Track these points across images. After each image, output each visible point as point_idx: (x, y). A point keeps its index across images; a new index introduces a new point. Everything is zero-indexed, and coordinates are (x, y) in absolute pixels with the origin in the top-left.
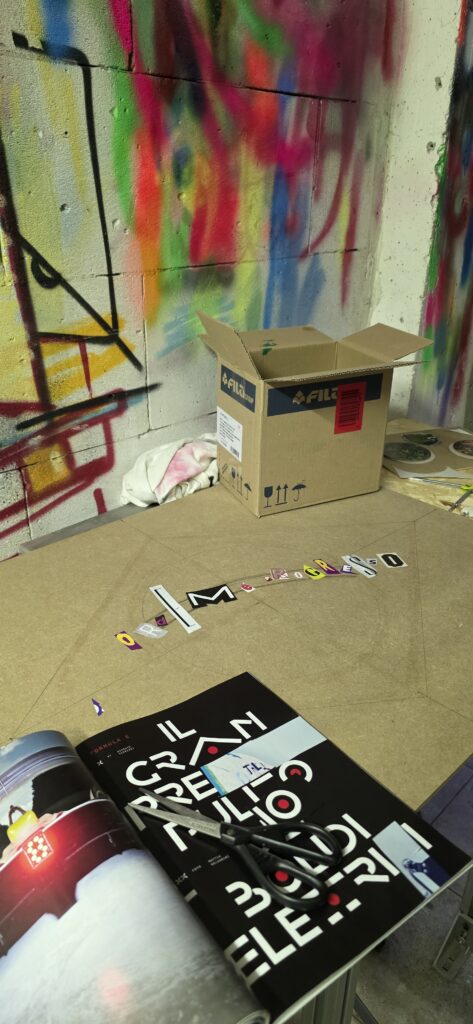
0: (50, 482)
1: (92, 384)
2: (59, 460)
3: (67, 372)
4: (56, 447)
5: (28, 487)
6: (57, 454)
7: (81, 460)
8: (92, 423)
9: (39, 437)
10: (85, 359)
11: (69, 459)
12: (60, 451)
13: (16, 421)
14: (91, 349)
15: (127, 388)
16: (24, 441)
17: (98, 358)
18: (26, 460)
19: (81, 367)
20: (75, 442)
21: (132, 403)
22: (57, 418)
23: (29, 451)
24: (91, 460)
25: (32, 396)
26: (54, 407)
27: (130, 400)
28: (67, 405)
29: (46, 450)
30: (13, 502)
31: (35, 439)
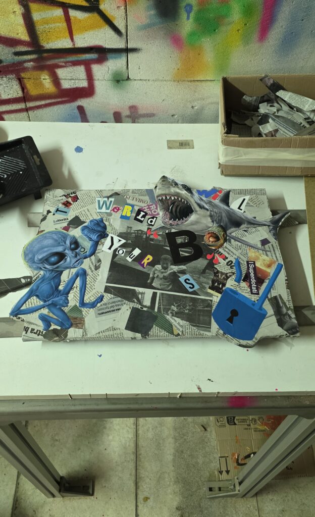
0: (41, 92)
1: (74, 37)
2: (48, 81)
3: (52, 26)
4: (46, 72)
5: (25, 91)
6: (47, 77)
7: (66, 85)
8: (75, 63)
9: (31, 63)
10: (68, 19)
11: (56, 81)
12: (49, 76)
13: (13, 50)
14: (73, 13)
15: (107, 46)
16: (21, 63)
17: (80, 21)
18: (23, 75)
19: (65, 25)
20: (61, 73)
21: (112, 58)
22: (45, 55)
23: (25, 70)
24: (75, 86)
25: (24, 36)
26: (43, 47)
27: (109, 55)
28: (53, 48)
29: (38, 72)
30: (14, 96)
31: (29, 63)
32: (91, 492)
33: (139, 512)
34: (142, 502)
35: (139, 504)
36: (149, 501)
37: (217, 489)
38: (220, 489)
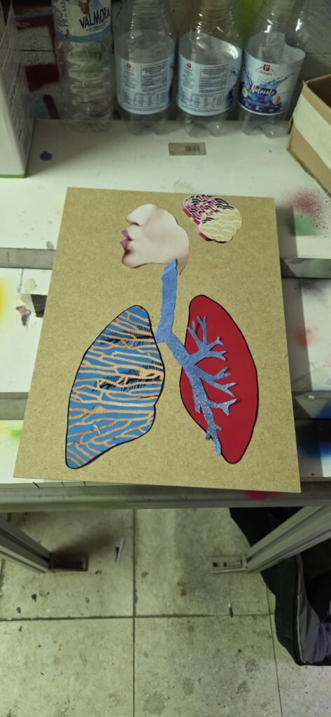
32: (84, 567)
33: (137, 588)
34: (141, 577)
35: (137, 579)
36: (147, 576)
37: (222, 565)
38: (225, 565)
